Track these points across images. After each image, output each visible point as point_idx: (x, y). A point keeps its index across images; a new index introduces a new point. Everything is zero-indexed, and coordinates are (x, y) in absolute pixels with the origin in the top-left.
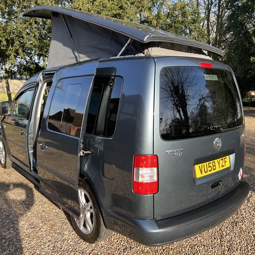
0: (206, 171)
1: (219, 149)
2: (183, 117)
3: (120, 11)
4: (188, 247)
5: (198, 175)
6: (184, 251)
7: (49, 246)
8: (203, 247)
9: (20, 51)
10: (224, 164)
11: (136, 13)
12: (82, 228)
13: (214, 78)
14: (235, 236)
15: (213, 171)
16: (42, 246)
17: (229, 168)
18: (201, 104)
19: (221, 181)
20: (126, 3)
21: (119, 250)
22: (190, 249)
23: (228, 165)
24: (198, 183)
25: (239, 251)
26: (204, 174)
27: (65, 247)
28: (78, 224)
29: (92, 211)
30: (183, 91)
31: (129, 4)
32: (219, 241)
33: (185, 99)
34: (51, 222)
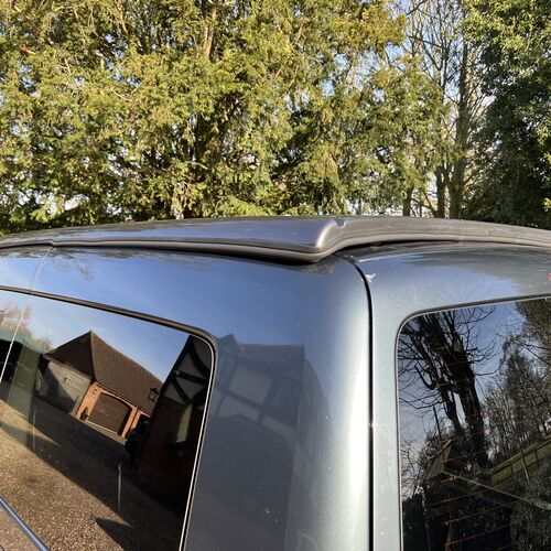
3: (240, 87)
11: (282, 93)
18: (508, 357)
20: (256, 67)
31: (264, 70)
33: (468, 363)
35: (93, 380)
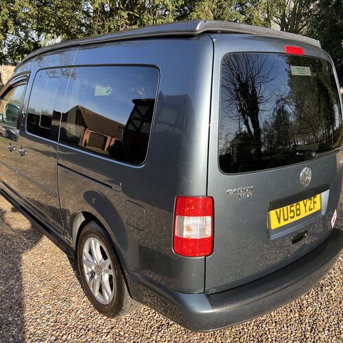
0: (286, 218)
1: (307, 185)
2: (252, 130)
4: (252, 325)
5: (274, 224)
6: (246, 330)
7: (48, 320)
8: (274, 324)
9: (10, 23)
10: (312, 207)
12: (97, 294)
13: (306, 71)
14: (320, 308)
15: (296, 218)
16: (38, 320)
17: (319, 212)
19: (306, 232)
21: (151, 328)
22: (255, 328)
23: (317, 207)
24: (273, 237)
25: (327, 332)
26: (283, 223)
27: (71, 323)
28: (91, 288)
29: (112, 272)
30: (254, 90)
32: (297, 315)
33: (257, 103)
34: (54, 282)
35: (86, 128)
